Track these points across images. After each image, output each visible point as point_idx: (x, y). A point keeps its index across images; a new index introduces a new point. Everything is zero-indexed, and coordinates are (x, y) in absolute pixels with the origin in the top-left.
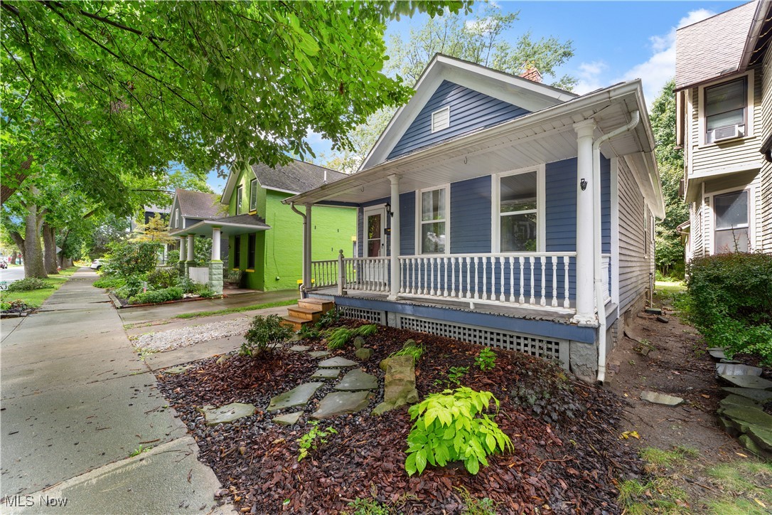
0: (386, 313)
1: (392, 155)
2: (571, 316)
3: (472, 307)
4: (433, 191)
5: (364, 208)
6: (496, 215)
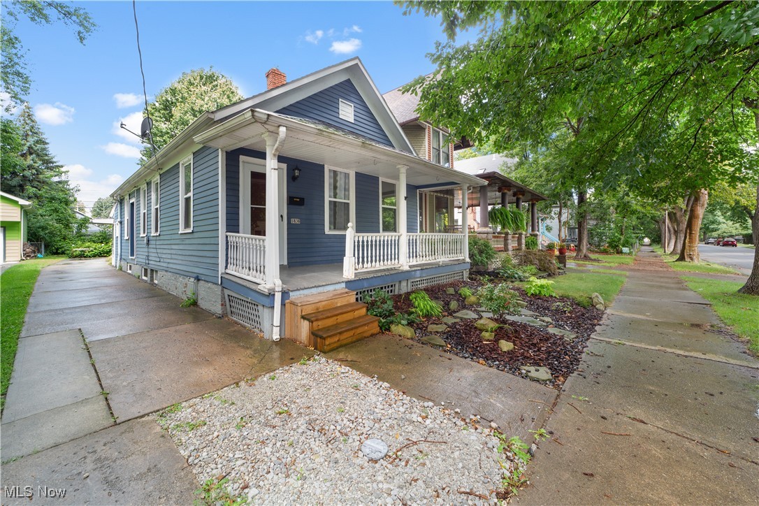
0: (400, 283)
3: (441, 264)
4: (334, 171)
5: (241, 157)
6: (381, 206)
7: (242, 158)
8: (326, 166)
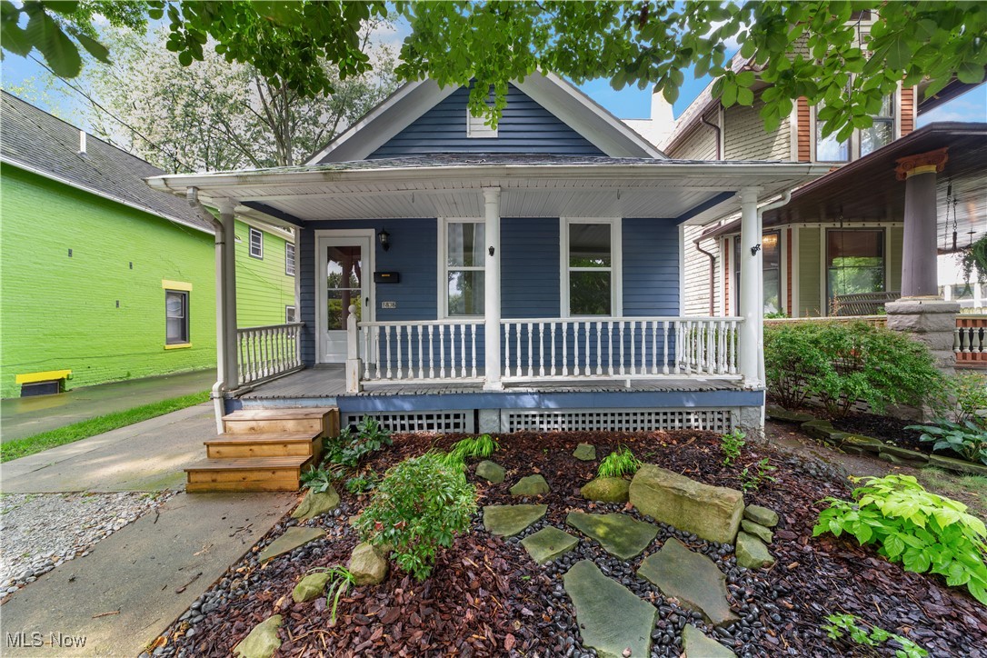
0: (476, 413)
1: (384, 151)
2: (740, 382)
3: (628, 385)
4: (465, 225)
5: (316, 231)
6: (565, 269)
7: (318, 233)
8: (440, 222)
